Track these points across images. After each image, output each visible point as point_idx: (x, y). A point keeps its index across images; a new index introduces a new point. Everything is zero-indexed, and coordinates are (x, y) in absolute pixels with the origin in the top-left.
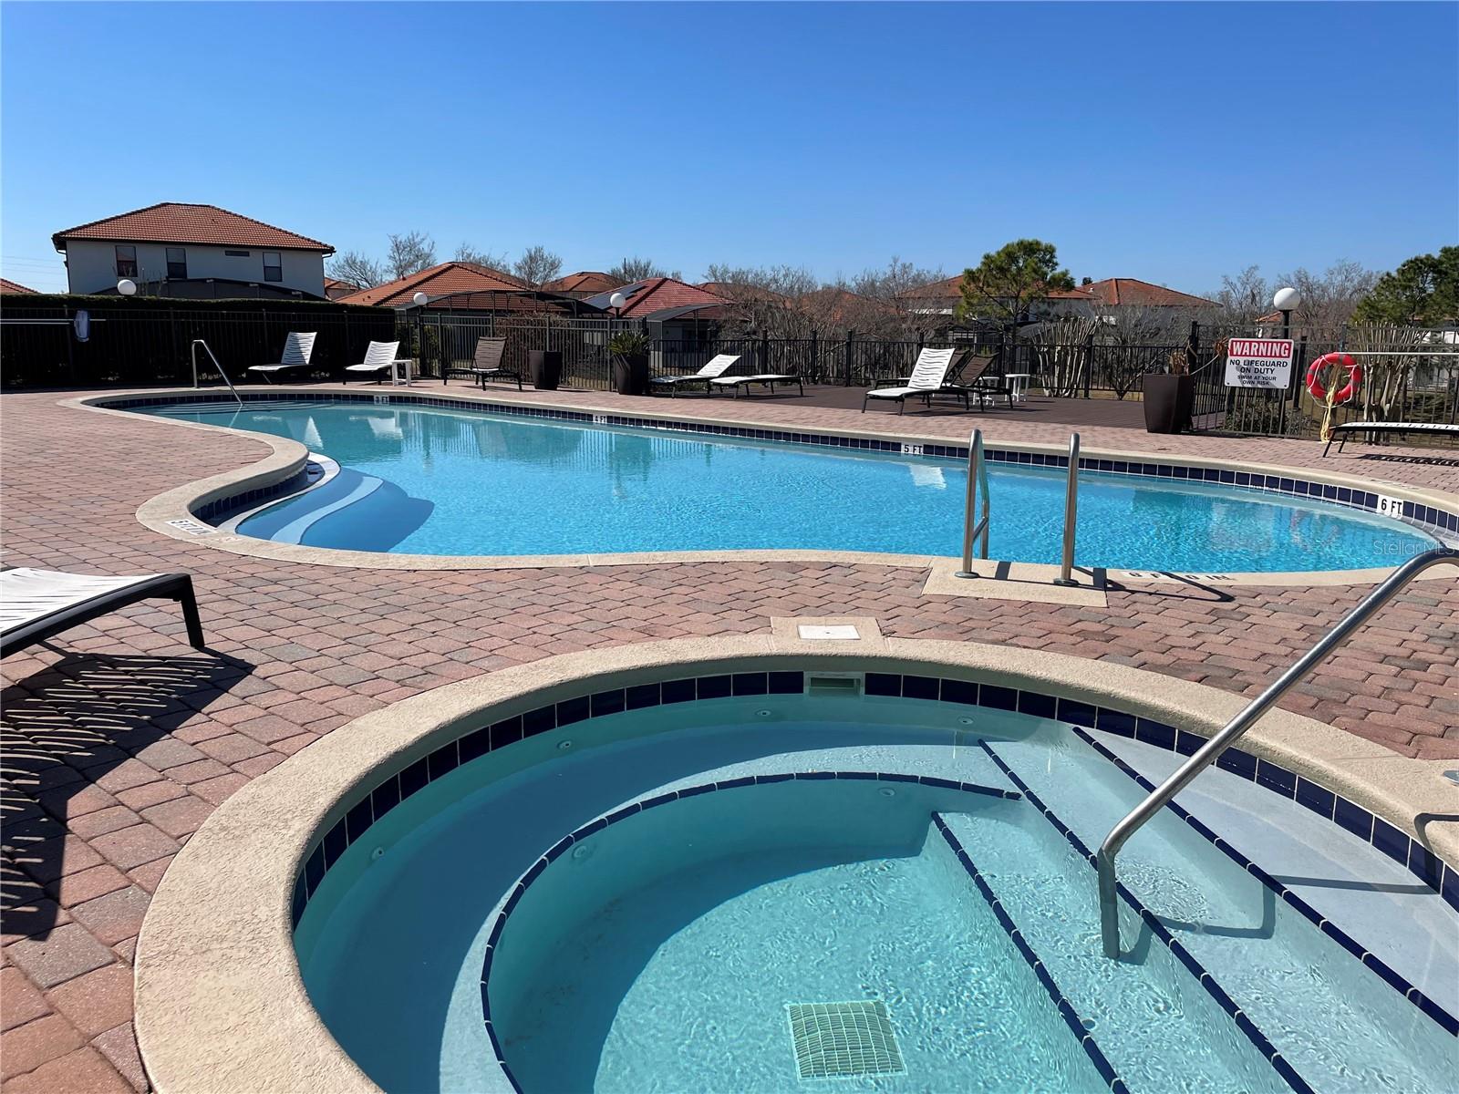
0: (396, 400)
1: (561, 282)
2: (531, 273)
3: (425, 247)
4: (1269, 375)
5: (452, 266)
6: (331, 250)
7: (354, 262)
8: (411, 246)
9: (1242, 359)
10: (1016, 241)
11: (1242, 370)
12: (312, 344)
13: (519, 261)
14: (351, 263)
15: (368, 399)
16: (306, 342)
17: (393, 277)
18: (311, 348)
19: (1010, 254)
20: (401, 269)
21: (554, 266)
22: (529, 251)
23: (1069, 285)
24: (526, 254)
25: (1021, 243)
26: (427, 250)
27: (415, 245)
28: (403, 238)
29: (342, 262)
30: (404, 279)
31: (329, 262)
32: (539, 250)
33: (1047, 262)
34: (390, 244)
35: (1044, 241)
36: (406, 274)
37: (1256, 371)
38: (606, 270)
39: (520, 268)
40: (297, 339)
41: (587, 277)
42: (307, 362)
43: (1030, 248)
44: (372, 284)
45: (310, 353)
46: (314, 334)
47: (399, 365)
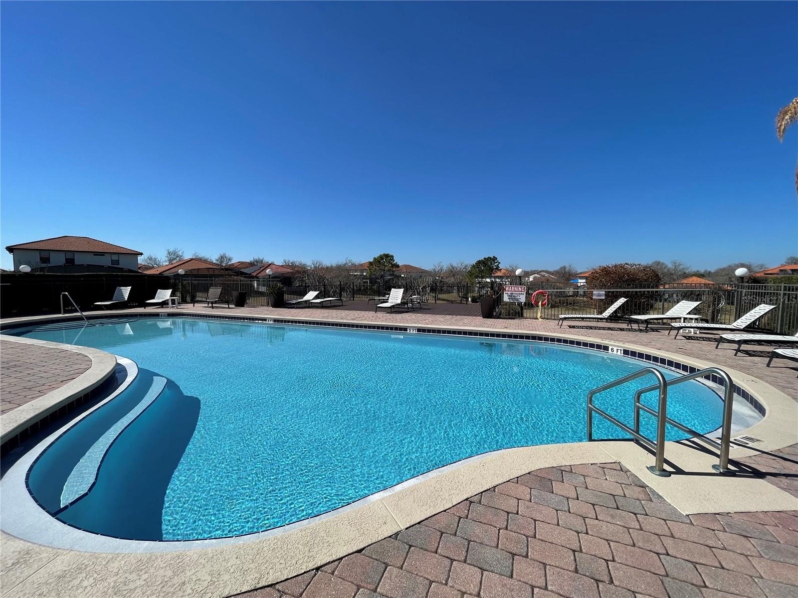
0: (170, 315)
1: (233, 264)
2: (222, 262)
3: (180, 253)
4: (519, 297)
5: (192, 260)
6: (141, 254)
7: (151, 258)
8: (174, 253)
9: (509, 292)
10: (382, 254)
11: (509, 296)
12: (129, 292)
13: (217, 258)
14: (150, 259)
15: (157, 315)
16: (126, 291)
17: (167, 263)
18: (128, 294)
19: (381, 257)
20: (170, 261)
21: (230, 260)
22: (221, 255)
23: (398, 266)
24: (220, 255)
25: (384, 254)
26: (181, 254)
27: (176, 252)
28: (171, 250)
29: (146, 258)
30: (172, 264)
31: (140, 258)
32: (224, 254)
33: (391, 260)
34: (166, 252)
35: (391, 254)
36: (172, 262)
37: (514, 296)
38: (248, 261)
39: (217, 260)
40: (121, 290)
41: (242, 263)
42: (126, 299)
43: (387, 256)
44: (159, 266)
45: (127, 295)
46: (130, 287)
47: (172, 300)
